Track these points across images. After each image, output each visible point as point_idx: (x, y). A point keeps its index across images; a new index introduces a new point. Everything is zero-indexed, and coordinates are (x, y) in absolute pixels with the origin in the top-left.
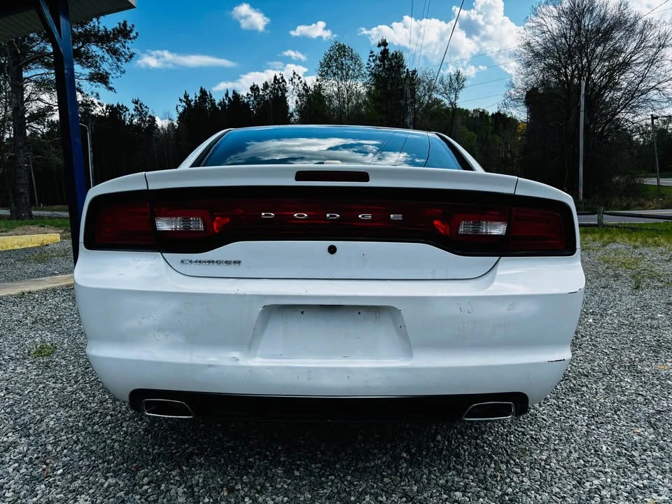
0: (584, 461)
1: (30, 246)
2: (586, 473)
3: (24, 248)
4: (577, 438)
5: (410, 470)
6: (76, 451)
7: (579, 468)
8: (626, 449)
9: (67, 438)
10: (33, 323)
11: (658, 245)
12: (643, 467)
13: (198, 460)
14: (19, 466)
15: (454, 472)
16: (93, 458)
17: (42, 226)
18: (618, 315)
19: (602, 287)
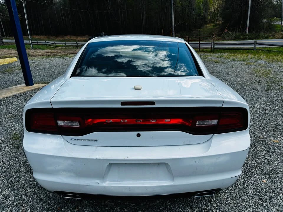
0: (242, 199)
1: (4, 64)
2: (242, 206)
3: (2, 65)
4: (239, 186)
5: (171, 206)
6: (35, 199)
7: (239, 203)
8: (259, 193)
9: (31, 191)
10: (10, 117)
11: (279, 61)
12: (265, 202)
13: (85, 203)
14: (12, 208)
15: (189, 207)
16: (42, 203)
17: (8, 49)
18: (259, 108)
19: (253, 90)
